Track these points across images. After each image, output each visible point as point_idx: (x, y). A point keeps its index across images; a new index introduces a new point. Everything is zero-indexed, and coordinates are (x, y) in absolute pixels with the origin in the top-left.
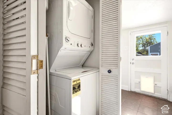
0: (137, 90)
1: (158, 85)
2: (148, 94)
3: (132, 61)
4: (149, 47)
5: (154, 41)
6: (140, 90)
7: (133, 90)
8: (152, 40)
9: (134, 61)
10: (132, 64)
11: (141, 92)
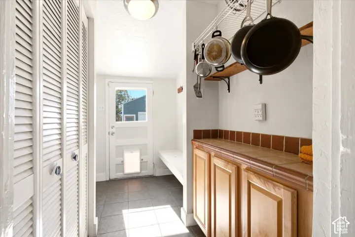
0: (119, 175)
1: (144, 160)
2: (133, 176)
3: (112, 130)
4: (123, 105)
5: (125, 94)
6: (122, 174)
7: (113, 177)
8: (123, 93)
9: (114, 130)
10: (112, 135)
11: (125, 177)
